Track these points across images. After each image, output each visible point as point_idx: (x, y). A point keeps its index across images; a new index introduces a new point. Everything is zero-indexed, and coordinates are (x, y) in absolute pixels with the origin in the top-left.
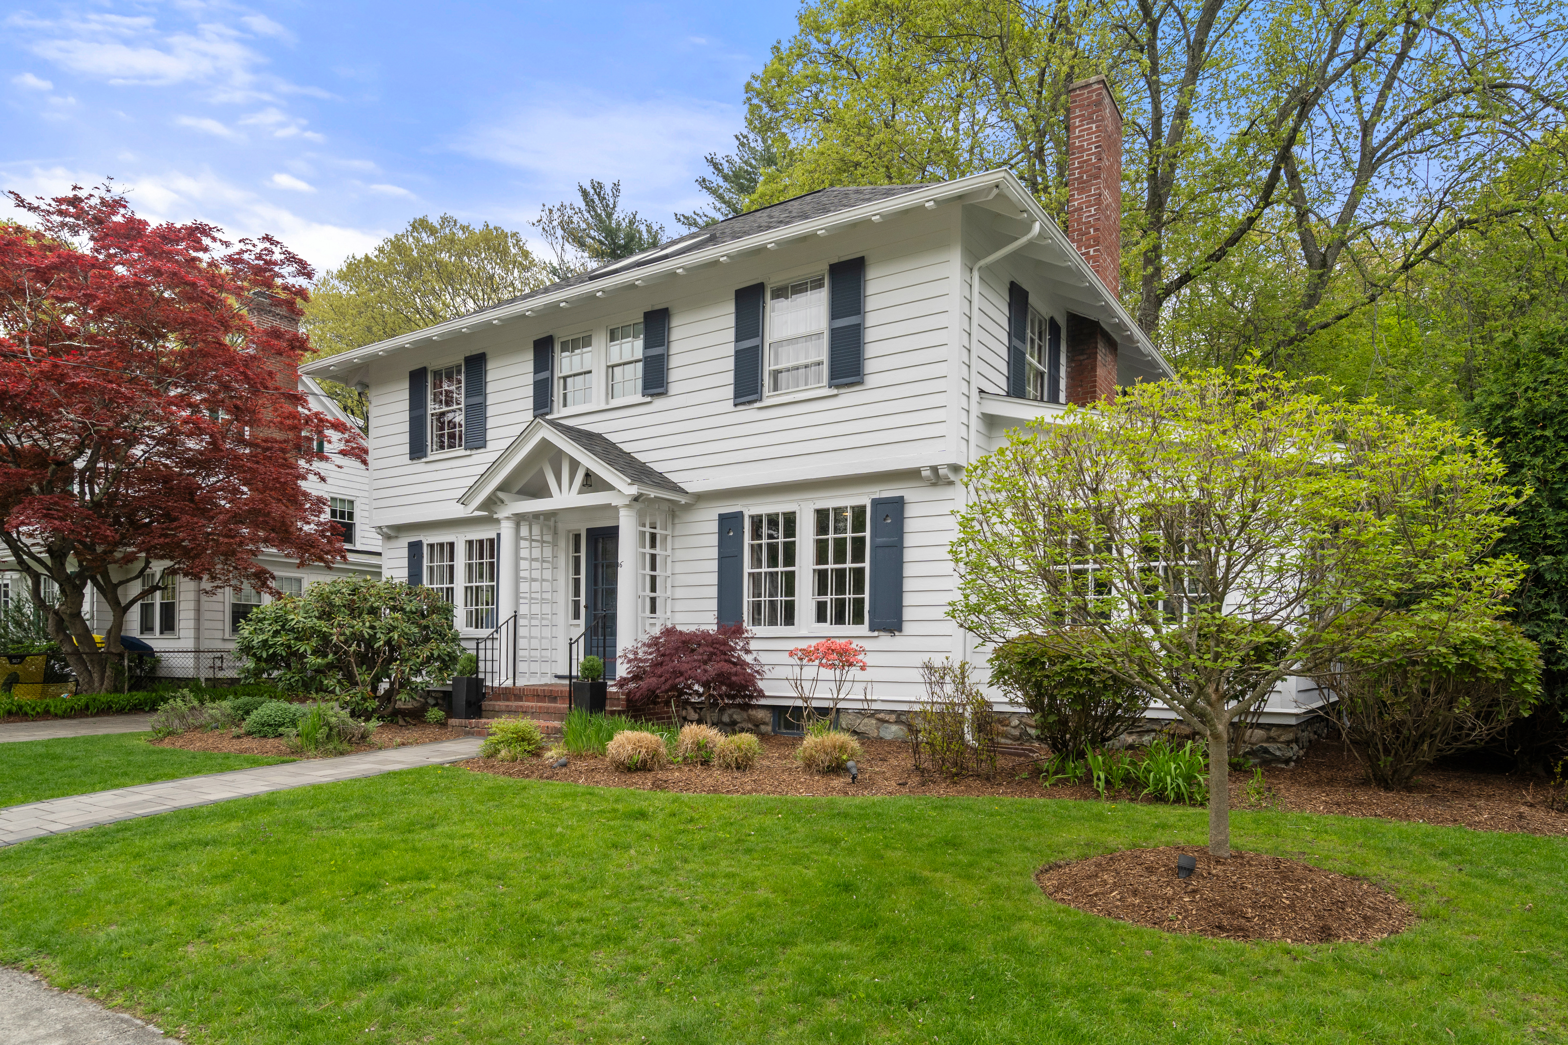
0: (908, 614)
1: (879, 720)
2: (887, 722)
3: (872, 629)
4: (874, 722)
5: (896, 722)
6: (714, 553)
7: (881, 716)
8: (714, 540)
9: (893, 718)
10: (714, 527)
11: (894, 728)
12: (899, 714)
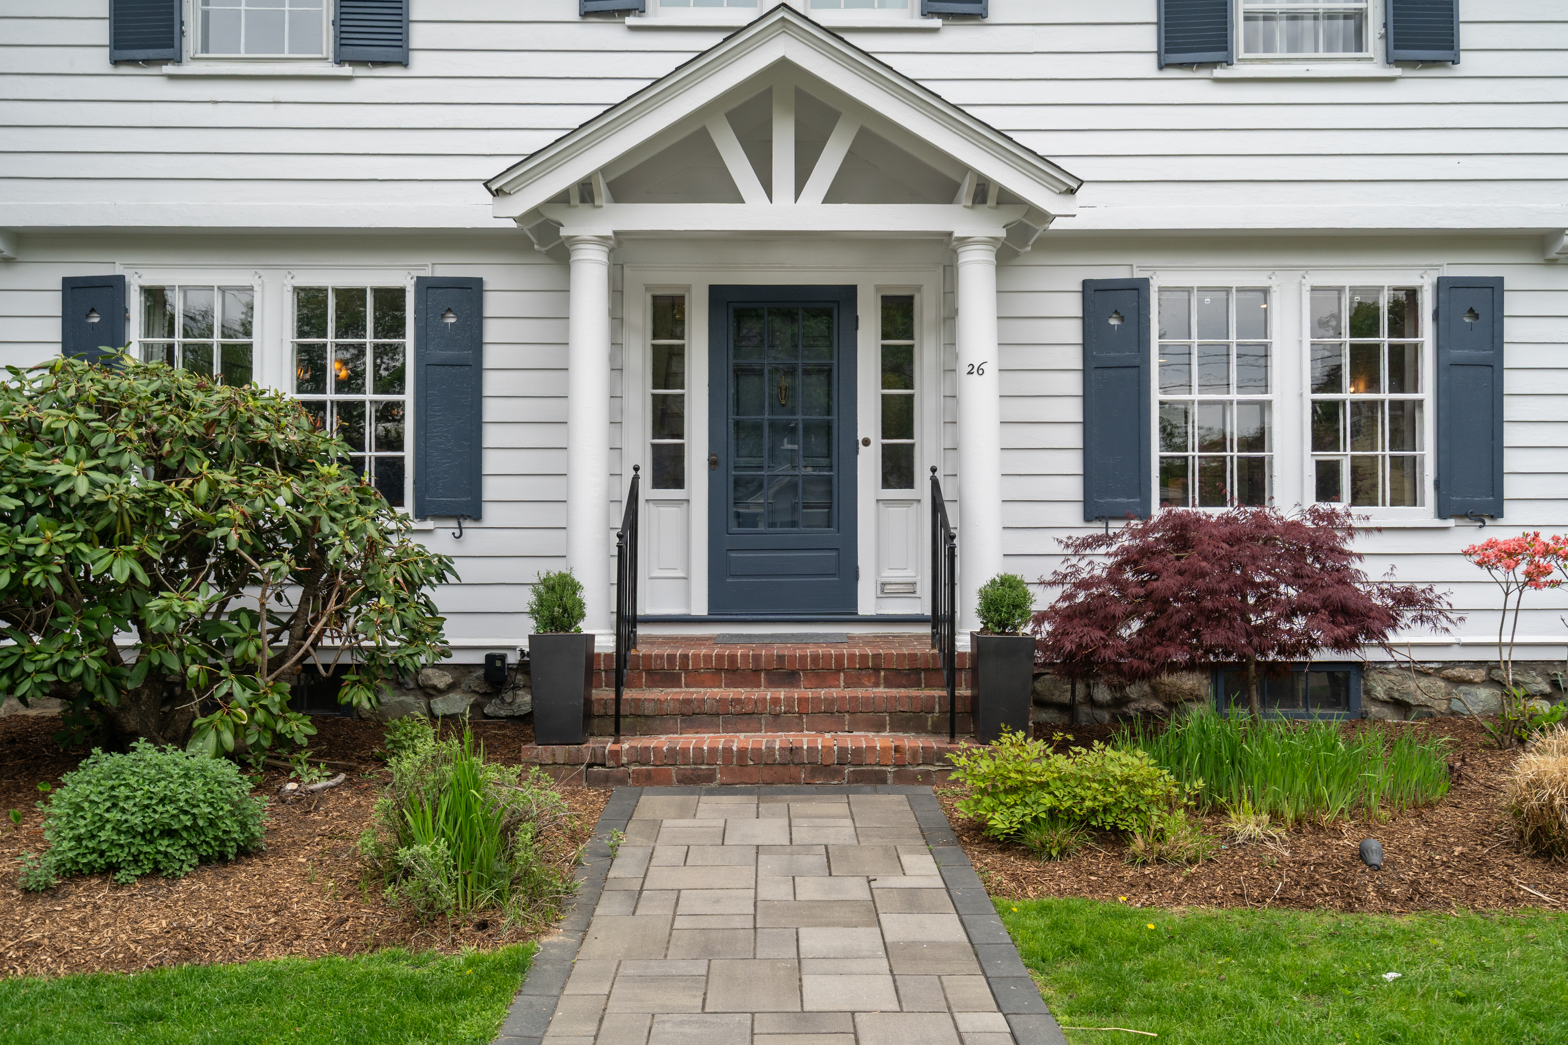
0: (1512, 487)
1: (1447, 679)
2: (1470, 682)
3: (1441, 513)
4: (1441, 684)
5: (1483, 683)
6: (1074, 358)
7: (1457, 672)
8: (1073, 332)
9: (1479, 674)
10: (1074, 305)
11: (1484, 693)
12: (1490, 666)
